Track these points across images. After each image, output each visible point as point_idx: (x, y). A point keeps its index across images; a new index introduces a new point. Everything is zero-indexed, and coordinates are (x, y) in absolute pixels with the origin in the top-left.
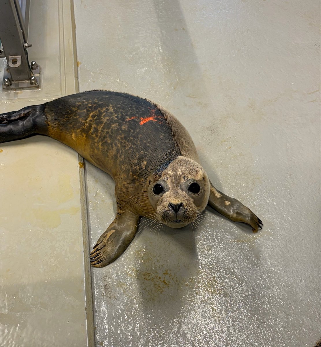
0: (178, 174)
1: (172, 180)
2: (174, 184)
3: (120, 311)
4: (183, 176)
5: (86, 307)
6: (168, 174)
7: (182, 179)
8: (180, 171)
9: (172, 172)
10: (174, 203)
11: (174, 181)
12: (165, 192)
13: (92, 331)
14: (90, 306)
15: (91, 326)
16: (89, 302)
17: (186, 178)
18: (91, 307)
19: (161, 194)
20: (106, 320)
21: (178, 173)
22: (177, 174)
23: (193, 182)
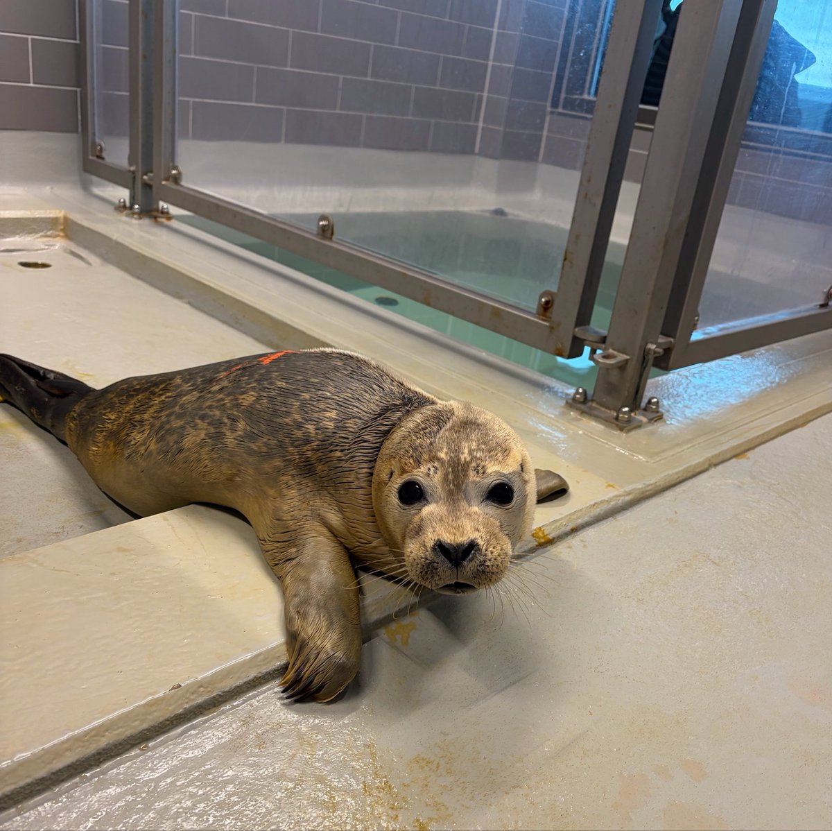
0: (463, 460)
1: (446, 475)
2: (451, 485)
3: (228, 776)
4: (474, 464)
5: (183, 685)
6: (439, 460)
7: (472, 473)
8: (466, 451)
9: (446, 454)
10: (452, 542)
11: (450, 477)
12: (427, 502)
13: (120, 730)
14: (192, 697)
15: (137, 723)
16: (202, 689)
17: (481, 471)
18: (193, 700)
19: (417, 505)
20: (181, 759)
21: (462, 457)
22: (459, 459)
23: (498, 481)
